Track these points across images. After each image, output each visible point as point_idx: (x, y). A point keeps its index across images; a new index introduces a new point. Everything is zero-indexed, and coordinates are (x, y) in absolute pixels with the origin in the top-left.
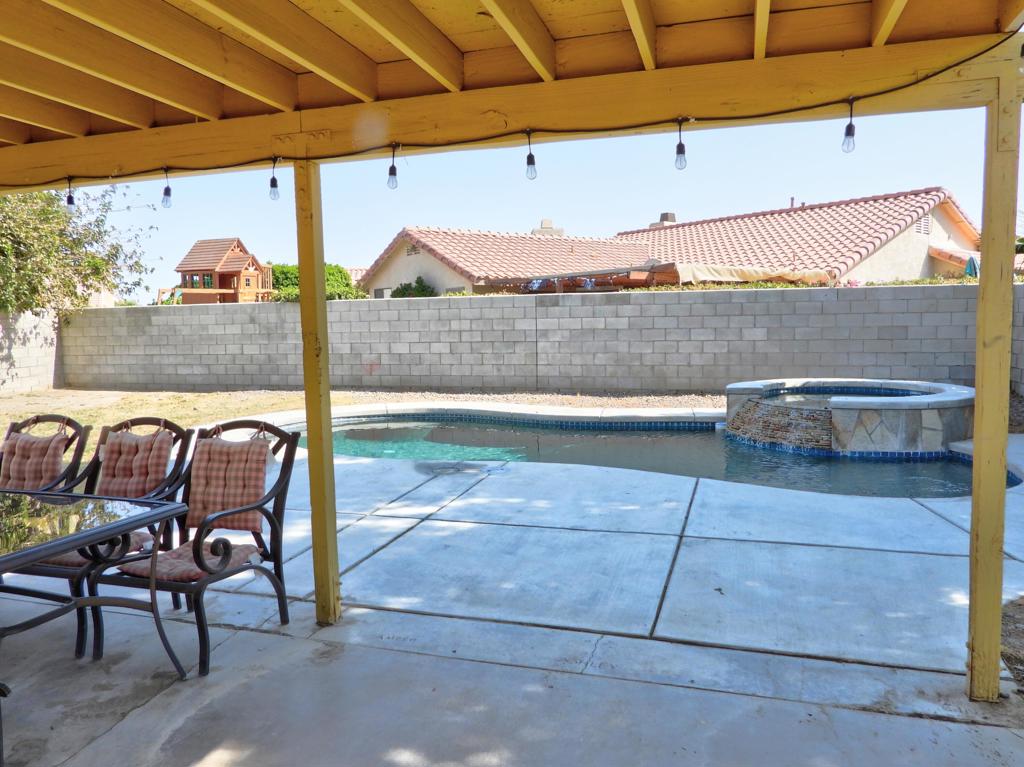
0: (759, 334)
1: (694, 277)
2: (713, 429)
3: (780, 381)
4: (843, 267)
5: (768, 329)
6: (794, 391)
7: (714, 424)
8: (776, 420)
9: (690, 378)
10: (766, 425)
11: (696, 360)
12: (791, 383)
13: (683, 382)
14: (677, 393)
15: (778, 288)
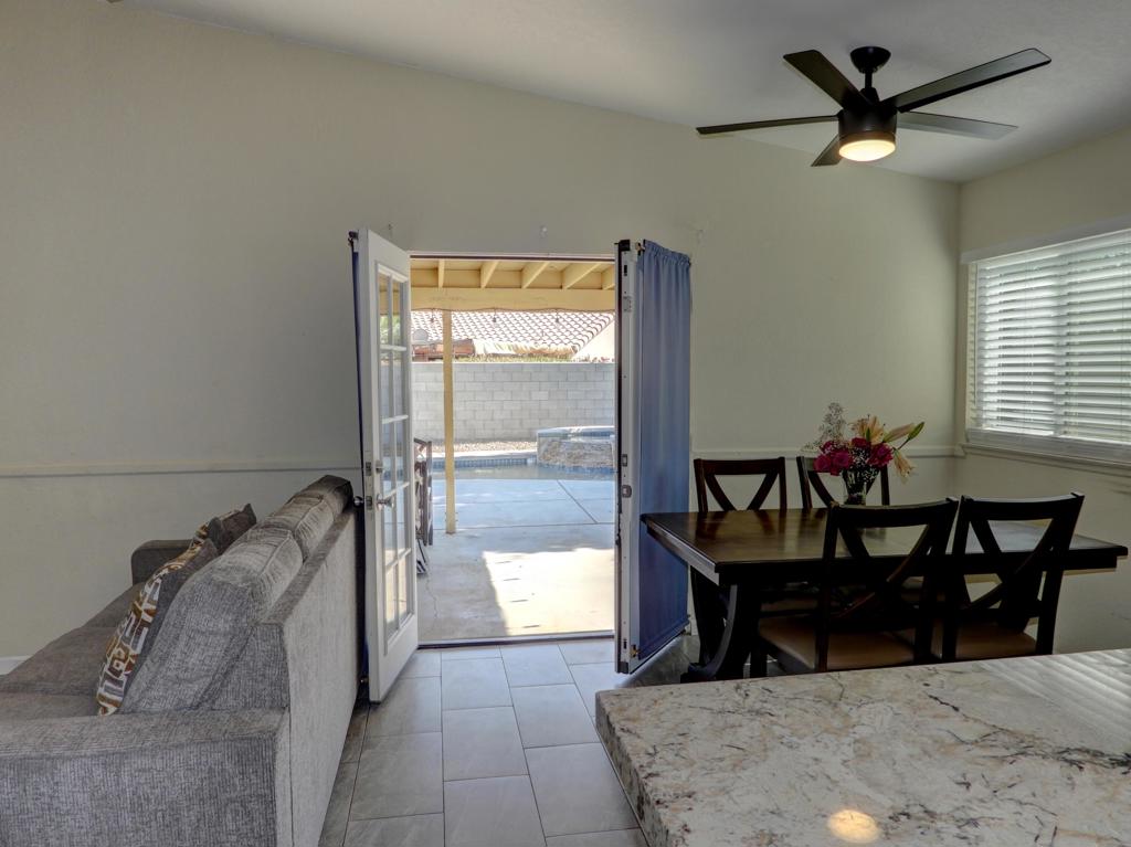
0: (543, 395)
1: (485, 350)
2: (526, 463)
3: (568, 428)
4: (581, 343)
5: (550, 392)
6: (577, 435)
7: (526, 460)
8: (576, 452)
9: (494, 429)
10: (570, 456)
11: (498, 416)
12: (575, 429)
13: (487, 433)
14: (484, 441)
15: (555, 362)
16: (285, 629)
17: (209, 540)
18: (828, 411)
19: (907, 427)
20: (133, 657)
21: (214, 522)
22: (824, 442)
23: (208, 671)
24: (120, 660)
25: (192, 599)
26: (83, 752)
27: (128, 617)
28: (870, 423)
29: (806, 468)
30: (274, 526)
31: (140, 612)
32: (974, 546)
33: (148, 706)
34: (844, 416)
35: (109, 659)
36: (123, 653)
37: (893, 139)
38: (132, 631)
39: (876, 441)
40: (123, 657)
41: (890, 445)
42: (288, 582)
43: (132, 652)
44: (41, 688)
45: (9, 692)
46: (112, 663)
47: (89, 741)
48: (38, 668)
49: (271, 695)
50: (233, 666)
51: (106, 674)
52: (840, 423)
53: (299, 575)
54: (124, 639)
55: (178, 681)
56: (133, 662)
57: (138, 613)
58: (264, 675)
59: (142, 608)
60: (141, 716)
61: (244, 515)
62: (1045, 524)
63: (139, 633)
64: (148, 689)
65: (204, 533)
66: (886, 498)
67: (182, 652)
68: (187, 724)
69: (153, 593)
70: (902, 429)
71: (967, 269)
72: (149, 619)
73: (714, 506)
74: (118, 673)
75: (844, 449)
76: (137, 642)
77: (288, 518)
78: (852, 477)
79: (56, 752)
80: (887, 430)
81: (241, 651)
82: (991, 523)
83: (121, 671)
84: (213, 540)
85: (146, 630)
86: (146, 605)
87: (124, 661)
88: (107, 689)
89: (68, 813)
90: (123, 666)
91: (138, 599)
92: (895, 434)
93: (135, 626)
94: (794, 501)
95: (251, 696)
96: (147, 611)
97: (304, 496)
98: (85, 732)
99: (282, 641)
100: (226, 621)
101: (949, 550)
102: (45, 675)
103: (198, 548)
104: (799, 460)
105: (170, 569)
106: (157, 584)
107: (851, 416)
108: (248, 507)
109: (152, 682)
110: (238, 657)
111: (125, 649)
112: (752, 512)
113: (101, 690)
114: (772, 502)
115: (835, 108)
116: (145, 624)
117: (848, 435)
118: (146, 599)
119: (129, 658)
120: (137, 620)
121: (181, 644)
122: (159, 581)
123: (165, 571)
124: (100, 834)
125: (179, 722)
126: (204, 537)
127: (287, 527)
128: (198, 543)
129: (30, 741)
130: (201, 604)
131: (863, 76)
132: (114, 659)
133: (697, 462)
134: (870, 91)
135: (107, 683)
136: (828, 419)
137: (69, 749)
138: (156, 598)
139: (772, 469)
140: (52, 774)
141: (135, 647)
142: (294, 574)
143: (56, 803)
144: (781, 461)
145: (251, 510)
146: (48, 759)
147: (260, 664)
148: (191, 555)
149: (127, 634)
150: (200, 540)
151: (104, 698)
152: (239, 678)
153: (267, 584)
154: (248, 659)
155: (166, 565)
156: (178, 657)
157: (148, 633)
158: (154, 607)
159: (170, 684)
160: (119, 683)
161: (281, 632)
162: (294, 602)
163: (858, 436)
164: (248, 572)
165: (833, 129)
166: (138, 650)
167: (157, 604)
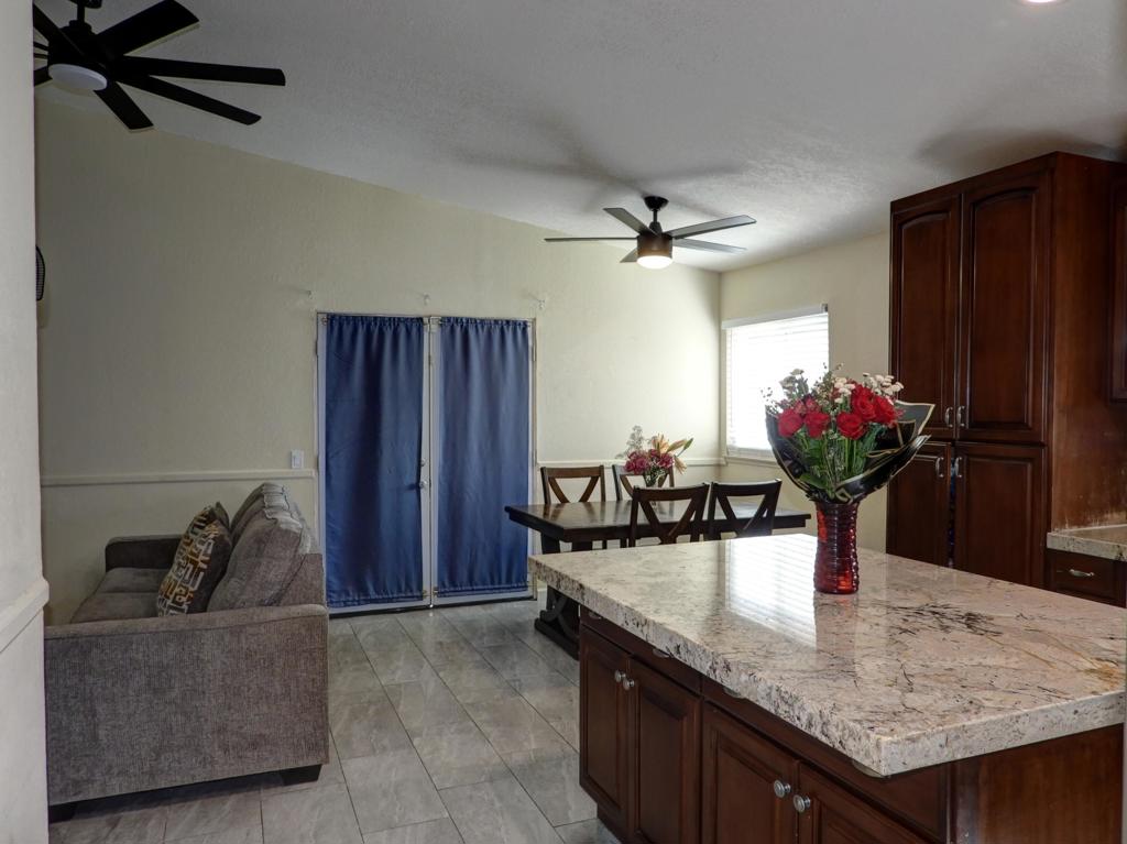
18: (632, 432)
19: (683, 441)
20: (193, 592)
22: (631, 452)
24: (181, 595)
25: (268, 540)
27: (185, 567)
28: (659, 439)
29: (619, 472)
30: (276, 507)
31: (197, 563)
32: (720, 515)
34: (643, 434)
35: (172, 595)
36: (184, 590)
37: (670, 256)
38: (190, 576)
39: (663, 451)
40: (183, 593)
41: (672, 453)
43: (191, 589)
46: (175, 598)
49: (315, 596)
51: (170, 605)
52: (640, 439)
54: (184, 581)
56: (193, 595)
57: (195, 563)
58: (312, 585)
59: (198, 560)
62: (760, 498)
63: (196, 577)
66: (672, 484)
68: (272, 611)
69: (208, 548)
70: (678, 443)
71: (725, 334)
72: (205, 566)
73: (555, 500)
74: (181, 604)
75: (643, 456)
76: (195, 583)
77: (280, 503)
78: (648, 477)
80: (670, 444)
81: (299, 570)
82: (729, 498)
83: (183, 603)
85: (202, 574)
86: (202, 558)
87: (185, 596)
89: (208, 661)
90: (184, 599)
92: (674, 447)
93: (192, 572)
94: (611, 496)
95: (303, 597)
96: (204, 562)
97: (269, 493)
100: (290, 552)
101: (705, 517)
104: (614, 467)
106: (209, 543)
107: (647, 435)
110: (296, 574)
111: (185, 588)
112: (581, 504)
114: (595, 497)
115: (636, 234)
116: (201, 569)
117: (646, 447)
118: (201, 554)
119: (190, 593)
120: (194, 569)
124: (227, 674)
131: (652, 213)
132: (176, 595)
133: (542, 469)
134: (655, 225)
136: (633, 436)
138: (209, 552)
139: (596, 474)
141: (193, 586)
143: (201, 655)
144: (601, 469)
149: (186, 578)
154: (302, 575)
157: (205, 577)
158: (207, 558)
163: (653, 448)
165: (634, 245)
166: (196, 588)
167: (211, 556)
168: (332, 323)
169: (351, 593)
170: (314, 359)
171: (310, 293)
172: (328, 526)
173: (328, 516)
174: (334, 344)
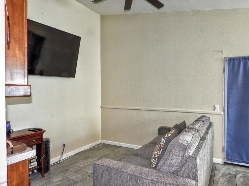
16: (197, 159)
17: (176, 129)
20: (159, 155)
21: (177, 125)
23: (177, 165)
24: (156, 155)
25: (174, 146)
26: (148, 178)
27: (158, 145)
30: (192, 128)
33: (162, 170)
35: (154, 154)
36: (157, 153)
38: (159, 149)
42: (197, 145)
44: (141, 156)
45: (135, 156)
46: (154, 155)
47: (150, 176)
48: (140, 152)
49: (193, 176)
50: (183, 166)
51: (153, 157)
53: (199, 143)
54: (157, 150)
55: (169, 166)
56: (159, 156)
57: (160, 145)
58: (191, 170)
59: (161, 144)
60: (161, 172)
61: (183, 123)
63: (160, 150)
64: (163, 166)
65: (175, 127)
67: (171, 159)
68: (171, 178)
69: (164, 141)
74: (156, 158)
76: (160, 152)
77: (196, 126)
79: (143, 176)
81: (185, 162)
83: (156, 157)
84: (177, 129)
85: (162, 149)
86: (162, 143)
87: (157, 155)
88: (153, 161)
90: (157, 156)
91: (160, 141)
93: (159, 147)
95: (187, 175)
96: (162, 145)
97: (199, 120)
98: (149, 173)
99: (196, 162)
100: (182, 154)
102: (141, 153)
103: (173, 131)
105: (168, 136)
106: (165, 139)
108: (184, 122)
109: (164, 164)
110: (184, 164)
111: (157, 152)
113: (152, 161)
116: (162, 148)
118: (162, 142)
119: (158, 155)
120: (160, 146)
121: (171, 157)
122: (165, 138)
123: (166, 136)
125: (169, 177)
126: (174, 128)
127: (195, 129)
128: (173, 129)
129: (138, 172)
130: (176, 148)
132: (155, 154)
135: (153, 159)
137: (145, 176)
138: (164, 142)
140: (142, 181)
141: (159, 153)
142: (198, 143)
145: (185, 122)
146: (141, 177)
147: (190, 167)
148: (172, 132)
149: (158, 149)
150: (174, 129)
151: (153, 163)
152: (184, 169)
153: (192, 145)
154: (187, 165)
155: (167, 134)
156: (170, 160)
157: (162, 150)
159: (168, 166)
160: (156, 160)
161: (196, 160)
162: (199, 151)
164: (188, 141)
166: (160, 153)
167: (165, 144)
168: (230, 61)
169: (236, 157)
170: (223, 74)
171: (222, 51)
172: (227, 132)
173: (227, 128)
174: (231, 68)
